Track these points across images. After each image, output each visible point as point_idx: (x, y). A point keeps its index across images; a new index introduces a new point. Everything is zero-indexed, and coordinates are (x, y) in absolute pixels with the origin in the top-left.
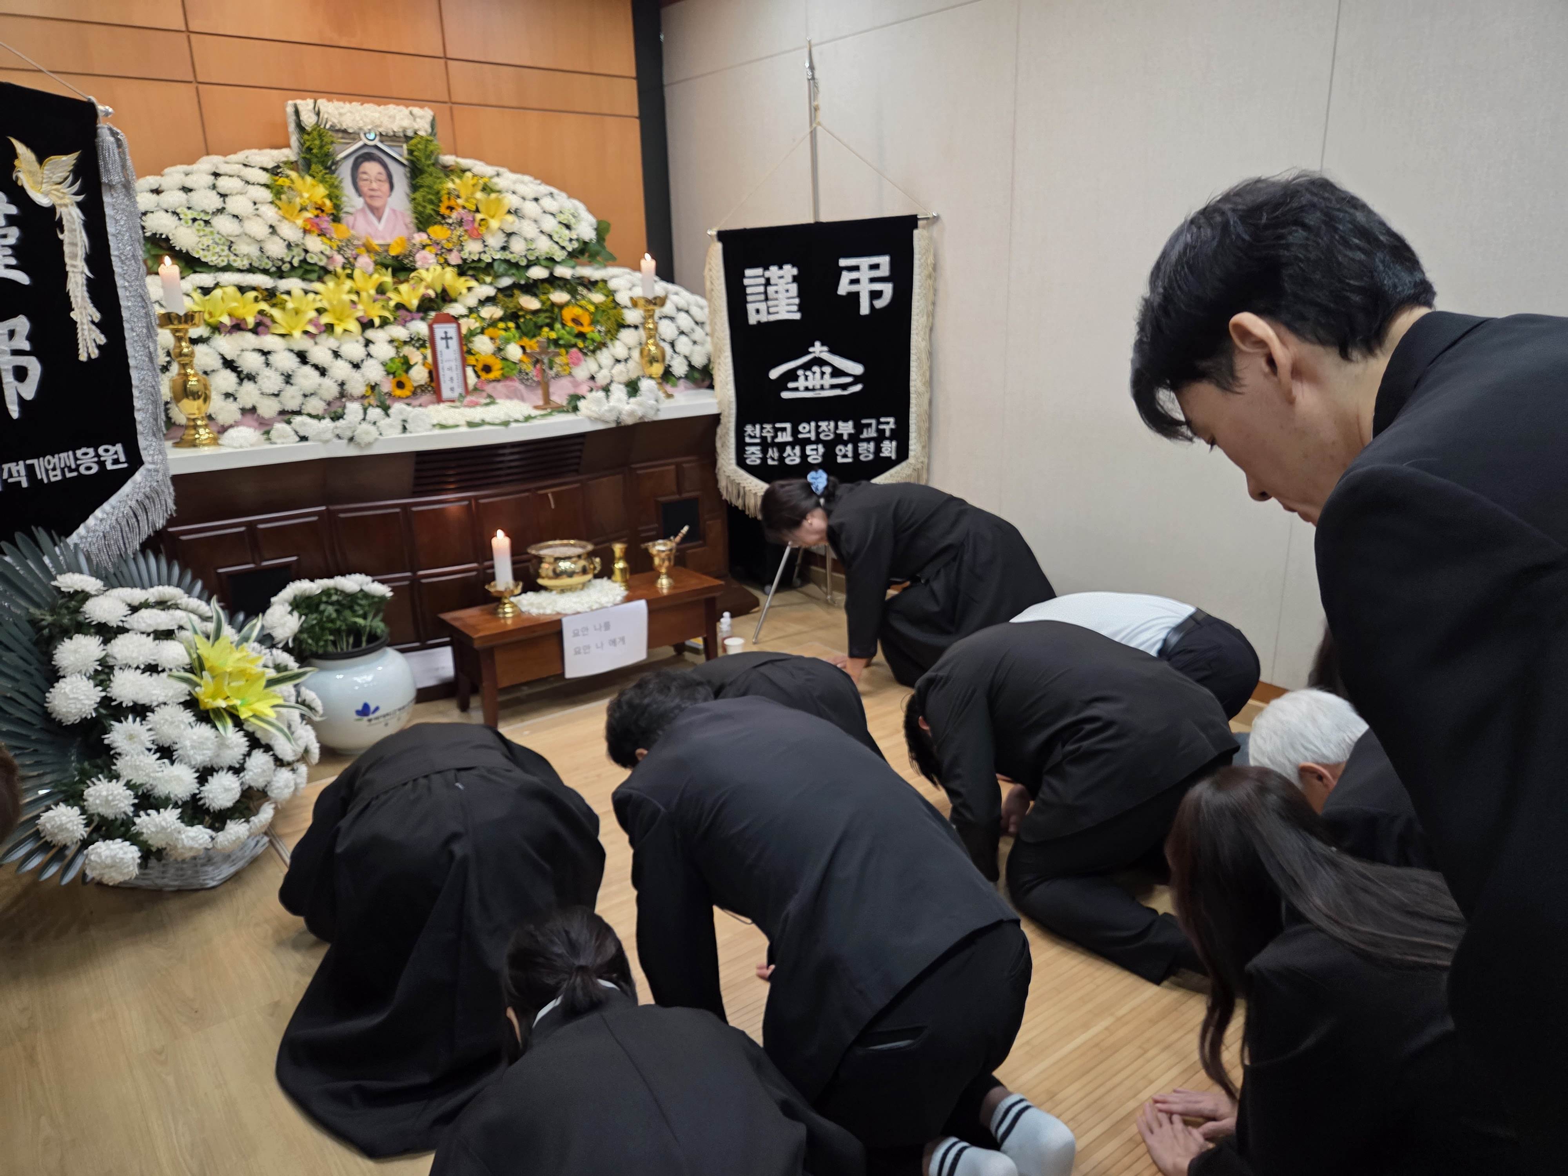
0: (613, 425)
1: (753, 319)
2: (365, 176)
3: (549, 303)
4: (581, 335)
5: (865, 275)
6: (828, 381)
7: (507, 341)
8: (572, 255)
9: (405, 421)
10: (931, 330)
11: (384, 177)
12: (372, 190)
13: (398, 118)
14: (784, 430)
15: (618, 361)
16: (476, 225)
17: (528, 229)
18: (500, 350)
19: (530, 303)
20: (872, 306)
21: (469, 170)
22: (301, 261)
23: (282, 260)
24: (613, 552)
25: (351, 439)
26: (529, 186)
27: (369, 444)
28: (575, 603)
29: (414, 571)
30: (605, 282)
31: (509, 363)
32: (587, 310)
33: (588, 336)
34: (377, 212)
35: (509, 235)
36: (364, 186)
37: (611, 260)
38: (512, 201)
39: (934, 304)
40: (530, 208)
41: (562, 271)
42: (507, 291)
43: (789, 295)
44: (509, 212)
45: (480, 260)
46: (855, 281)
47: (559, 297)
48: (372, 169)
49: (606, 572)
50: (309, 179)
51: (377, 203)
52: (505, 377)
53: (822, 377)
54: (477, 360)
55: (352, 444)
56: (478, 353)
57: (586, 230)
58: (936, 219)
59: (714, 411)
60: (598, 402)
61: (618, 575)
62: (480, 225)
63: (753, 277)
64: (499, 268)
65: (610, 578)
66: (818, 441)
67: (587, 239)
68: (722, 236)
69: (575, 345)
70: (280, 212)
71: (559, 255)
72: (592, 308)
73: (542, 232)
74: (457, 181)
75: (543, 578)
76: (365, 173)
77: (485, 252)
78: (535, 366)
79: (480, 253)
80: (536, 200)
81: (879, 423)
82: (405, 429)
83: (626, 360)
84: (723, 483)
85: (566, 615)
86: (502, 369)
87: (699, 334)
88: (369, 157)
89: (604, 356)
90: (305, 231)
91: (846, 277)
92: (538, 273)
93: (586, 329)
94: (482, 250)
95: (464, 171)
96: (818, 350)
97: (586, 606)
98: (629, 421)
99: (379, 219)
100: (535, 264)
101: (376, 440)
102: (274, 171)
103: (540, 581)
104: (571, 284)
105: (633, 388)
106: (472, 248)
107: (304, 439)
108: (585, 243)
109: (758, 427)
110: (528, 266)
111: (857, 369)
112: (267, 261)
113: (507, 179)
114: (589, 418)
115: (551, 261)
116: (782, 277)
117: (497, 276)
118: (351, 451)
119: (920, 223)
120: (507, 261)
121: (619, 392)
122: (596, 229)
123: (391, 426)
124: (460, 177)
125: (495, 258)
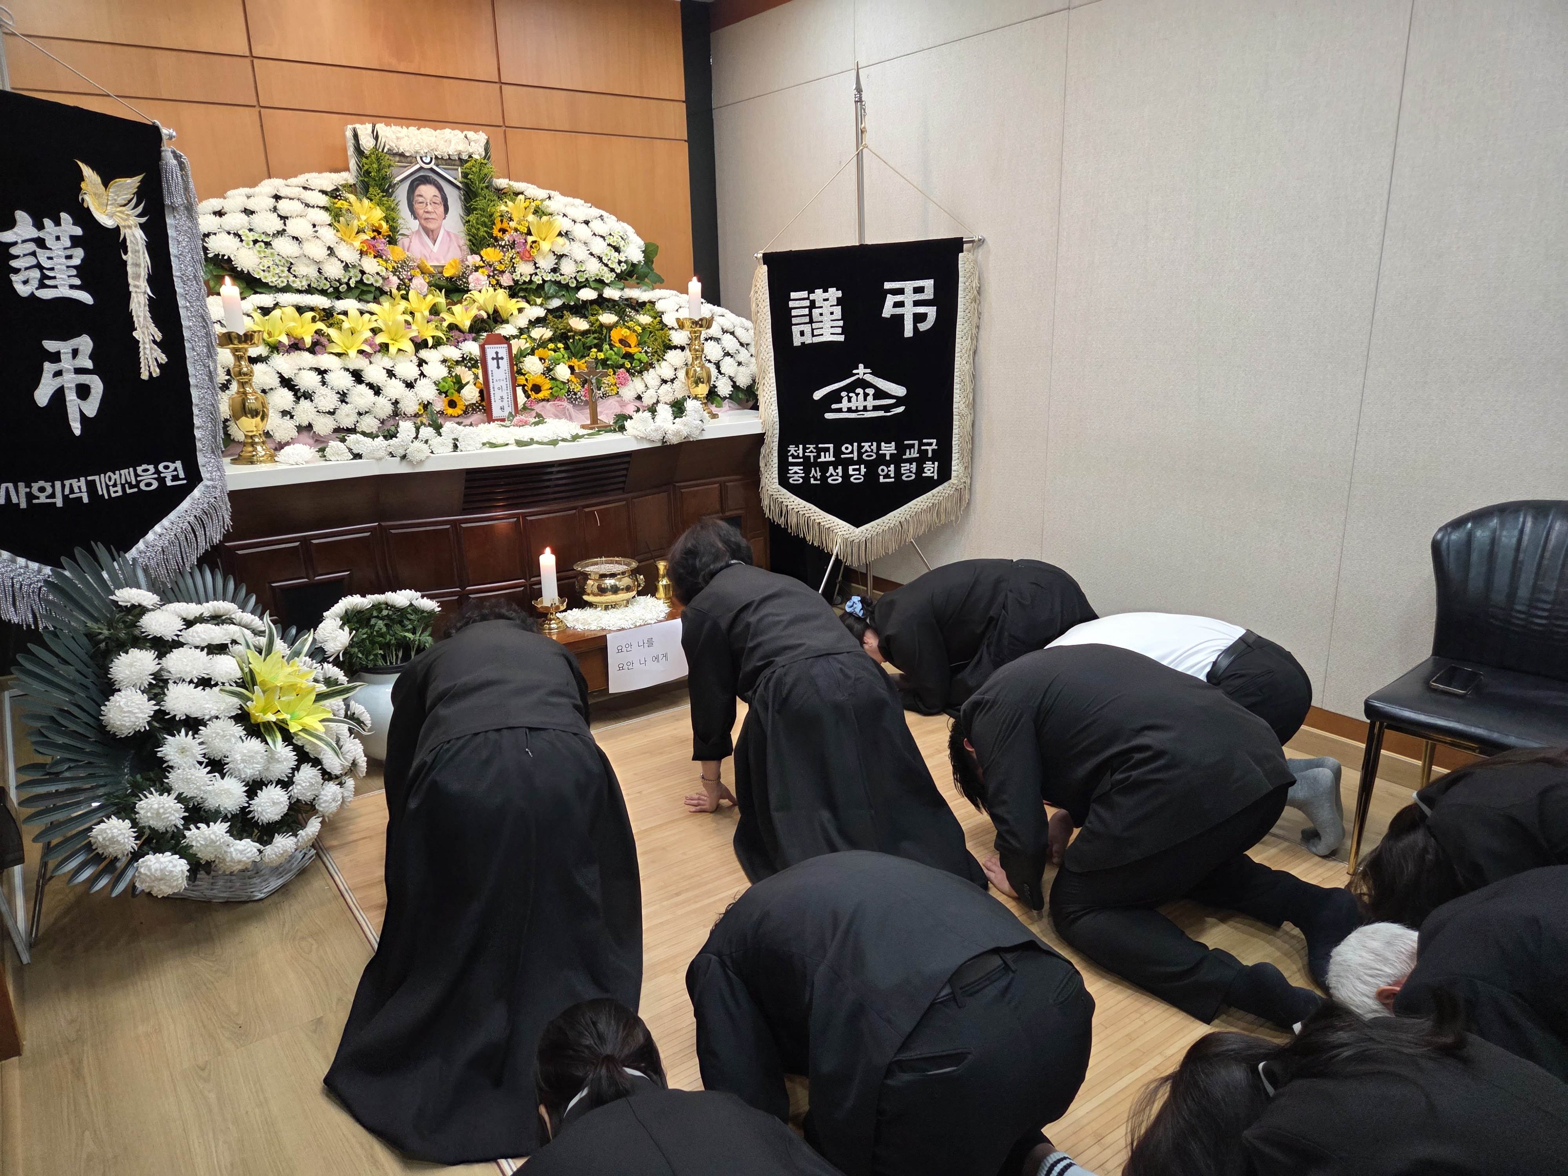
0: (660, 444)
1: (797, 341)
2: (421, 199)
3: (598, 323)
4: (629, 356)
5: (909, 298)
6: (871, 402)
7: (556, 362)
8: (620, 277)
9: (456, 439)
10: (975, 353)
11: (439, 199)
12: (427, 212)
13: (453, 142)
14: (828, 449)
15: (664, 382)
16: (528, 247)
17: (578, 251)
18: (549, 370)
19: (579, 324)
20: (915, 329)
21: (522, 193)
22: (357, 282)
23: (339, 281)
24: (657, 569)
25: (404, 457)
26: (580, 209)
27: (421, 462)
28: (620, 619)
29: (463, 587)
30: (653, 303)
31: (558, 382)
32: (634, 331)
33: (635, 357)
34: (431, 234)
35: (560, 257)
36: (420, 209)
37: (659, 282)
38: (564, 224)
39: (978, 327)
40: (580, 231)
41: (609, 293)
42: (557, 313)
43: (834, 317)
44: (560, 234)
45: (531, 281)
46: (900, 304)
47: (608, 318)
48: (427, 191)
49: (649, 590)
50: (366, 201)
51: (431, 226)
52: (554, 397)
53: (865, 400)
54: (526, 380)
55: (404, 462)
56: (528, 372)
57: (634, 252)
58: (982, 241)
59: (758, 431)
60: (644, 421)
61: (661, 593)
62: (531, 247)
63: (798, 299)
64: (549, 289)
65: (653, 595)
66: (860, 461)
67: (635, 262)
68: (769, 259)
69: (622, 366)
70: (339, 234)
71: (608, 277)
72: (639, 329)
73: (591, 254)
74: (510, 203)
75: (589, 595)
76: (421, 196)
77: (536, 274)
78: (583, 387)
79: (531, 275)
80: (587, 223)
81: (921, 444)
82: (456, 447)
83: (672, 381)
84: (765, 502)
85: (610, 631)
86: (551, 388)
87: (744, 355)
88: (425, 180)
89: (651, 377)
90: (362, 253)
91: (890, 300)
92: (587, 294)
93: (633, 350)
94: (533, 272)
95: (517, 194)
96: (861, 371)
97: (630, 622)
98: (675, 440)
99: (434, 242)
100: (585, 286)
101: (428, 457)
102: (334, 194)
103: (585, 598)
104: (619, 305)
105: (678, 408)
106: (524, 270)
107: (357, 456)
108: (633, 265)
109: (801, 446)
110: (578, 288)
111: (900, 391)
112: (325, 281)
113: (558, 202)
114: (636, 437)
115: (600, 282)
116: (827, 300)
117: (548, 298)
118: (403, 469)
119: (965, 246)
120: (557, 283)
121: (665, 412)
122: (643, 252)
123: (443, 444)
124: (513, 201)
125: (546, 279)
